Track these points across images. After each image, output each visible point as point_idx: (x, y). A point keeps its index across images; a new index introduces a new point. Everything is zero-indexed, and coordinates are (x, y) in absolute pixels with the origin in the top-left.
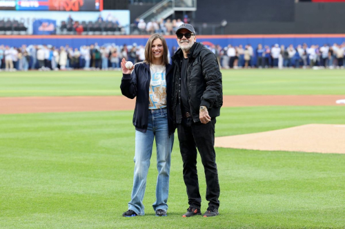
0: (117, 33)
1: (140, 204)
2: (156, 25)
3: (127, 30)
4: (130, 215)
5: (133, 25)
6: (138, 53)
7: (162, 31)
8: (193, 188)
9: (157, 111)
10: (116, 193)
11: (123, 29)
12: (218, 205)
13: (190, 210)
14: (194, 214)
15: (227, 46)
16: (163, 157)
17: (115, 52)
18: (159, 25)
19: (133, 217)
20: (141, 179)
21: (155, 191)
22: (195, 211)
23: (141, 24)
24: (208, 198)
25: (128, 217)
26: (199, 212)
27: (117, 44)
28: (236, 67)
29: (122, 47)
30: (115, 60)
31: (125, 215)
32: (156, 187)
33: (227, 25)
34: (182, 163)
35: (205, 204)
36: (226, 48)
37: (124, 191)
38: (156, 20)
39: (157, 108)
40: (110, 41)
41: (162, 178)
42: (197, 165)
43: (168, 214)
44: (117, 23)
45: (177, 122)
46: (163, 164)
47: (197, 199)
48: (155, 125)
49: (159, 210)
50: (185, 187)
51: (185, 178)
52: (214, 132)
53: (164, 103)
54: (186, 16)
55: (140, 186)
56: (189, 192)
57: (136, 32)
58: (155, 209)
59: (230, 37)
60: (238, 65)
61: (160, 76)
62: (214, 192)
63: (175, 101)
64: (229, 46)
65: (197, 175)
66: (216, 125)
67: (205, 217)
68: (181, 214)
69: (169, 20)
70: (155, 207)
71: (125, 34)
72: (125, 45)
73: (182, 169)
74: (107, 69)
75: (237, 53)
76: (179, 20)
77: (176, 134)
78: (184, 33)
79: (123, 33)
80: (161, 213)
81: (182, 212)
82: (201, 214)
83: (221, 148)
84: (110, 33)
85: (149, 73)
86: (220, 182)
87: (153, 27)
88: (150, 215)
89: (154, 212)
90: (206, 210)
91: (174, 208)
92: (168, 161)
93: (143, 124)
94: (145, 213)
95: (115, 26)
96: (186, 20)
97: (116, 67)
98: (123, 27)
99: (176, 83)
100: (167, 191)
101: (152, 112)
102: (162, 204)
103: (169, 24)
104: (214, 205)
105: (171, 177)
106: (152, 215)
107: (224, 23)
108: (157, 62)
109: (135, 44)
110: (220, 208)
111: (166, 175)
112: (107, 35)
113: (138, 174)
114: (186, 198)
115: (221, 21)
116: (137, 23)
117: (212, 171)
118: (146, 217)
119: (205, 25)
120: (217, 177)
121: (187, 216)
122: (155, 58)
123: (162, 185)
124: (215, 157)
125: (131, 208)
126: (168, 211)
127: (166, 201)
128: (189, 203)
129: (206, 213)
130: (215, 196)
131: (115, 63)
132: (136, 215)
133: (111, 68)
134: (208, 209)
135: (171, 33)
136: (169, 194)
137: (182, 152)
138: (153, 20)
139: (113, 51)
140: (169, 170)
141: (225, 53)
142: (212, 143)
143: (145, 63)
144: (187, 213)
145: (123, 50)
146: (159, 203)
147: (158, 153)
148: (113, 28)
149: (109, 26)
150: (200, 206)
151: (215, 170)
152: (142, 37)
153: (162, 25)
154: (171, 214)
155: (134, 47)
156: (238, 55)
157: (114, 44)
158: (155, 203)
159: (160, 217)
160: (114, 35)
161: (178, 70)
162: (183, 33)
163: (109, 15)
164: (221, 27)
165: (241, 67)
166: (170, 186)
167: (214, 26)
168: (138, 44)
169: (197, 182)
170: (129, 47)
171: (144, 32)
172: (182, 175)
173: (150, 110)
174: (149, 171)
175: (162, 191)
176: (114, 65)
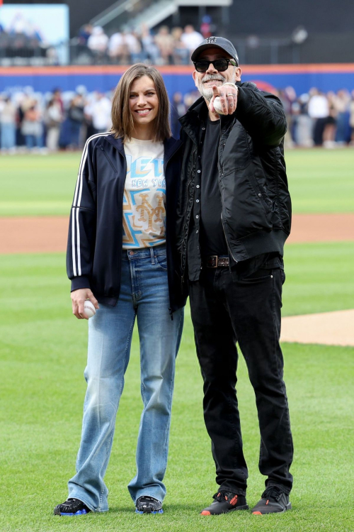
0: (37, 61)
1: (96, 484)
2: (131, 41)
3: (62, 54)
4: (73, 511)
5: (76, 41)
6: (89, 110)
7: (149, 57)
8: (228, 444)
9: (143, 255)
10: (39, 456)
11: (51, 52)
12: (289, 485)
13: (219, 497)
14: (230, 508)
15: (306, 90)
16: (157, 369)
17: (32, 108)
18: (140, 40)
19: (79, 516)
20: (102, 423)
21: (135, 452)
22: (233, 501)
23: (97, 39)
24: (263, 468)
25: (69, 517)
26: (242, 504)
27: (36, 89)
28: (329, 144)
29: (49, 96)
30: (31, 128)
31: (61, 510)
32: (136, 442)
33: (307, 41)
34: (201, 382)
35: (256, 482)
36: (304, 98)
37: (57, 453)
38: (133, 28)
39: (141, 246)
40: (21, 82)
41: (153, 419)
42: (238, 387)
43: (165, 508)
44: (37, 38)
45: (191, 278)
46: (157, 385)
47: (237, 471)
48: (137, 289)
49: (144, 499)
50: (207, 441)
51: (207, 418)
52: (280, 305)
53: (158, 233)
54: (205, 19)
55: (100, 438)
56: (217, 453)
57: (84, 59)
58: (134, 497)
59: (314, 69)
60: (336, 139)
61: (150, 166)
62: (280, 452)
63: (186, 226)
64: (313, 91)
65: (237, 412)
66: (284, 287)
67: (257, 514)
68: (198, 509)
69: (164, 30)
70: (134, 489)
71: (57, 65)
72: (55, 91)
73: (202, 395)
74: (14, 150)
75: (332, 108)
76: (189, 29)
77: (187, 310)
78: (212, 58)
79: (51, 61)
80: (148, 507)
81: (200, 502)
82: (247, 508)
83: (296, 344)
84: (19, 61)
85: (123, 159)
86: (294, 429)
87: (125, 46)
88: (122, 510)
89: (132, 503)
90: (260, 498)
91: (182, 494)
92: (168, 376)
93: (109, 284)
94: (110, 505)
95: (32, 45)
96: (206, 29)
97: (34, 144)
98: (52, 47)
99: (189, 182)
100: (165, 452)
101: (131, 256)
102: (151, 484)
103: (165, 40)
104: (279, 485)
105: (173, 417)
106: (128, 510)
107: (301, 36)
108: (144, 133)
109: (81, 89)
110: (294, 493)
111: (162, 412)
112: (13, 66)
113: (94, 410)
114: (209, 468)
115: (292, 30)
116: (87, 36)
117: (274, 401)
118: (113, 515)
119: (253, 41)
120: (286, 416)
121: (212, 513)
122: (137, 124)
123: (153, 437)
124: (281, 366)
125: (75, 493)
126: (166, 501)
127: (160, 477)
128: (219, 481)
129: (259, 505)
130: (283, 462)
131: (33, 137)
132: (88, 511)
133: (22, 149)
134: (264, 496)
135: (171, 59)
136: (169, 458)
137: (200, 354)
138: (126, 28)
139: (27, 104)
140: (169, 398)
141: (304, 109)
142: (275, 332)
143: (111, 136)
144: (212, 504)
145: (50, 104)
146: (145, 481)
147: (143, 357)
148: (28, 49)
149: (18, 44)
150: (245, 487)
151: (282, 397)
152: (99, 70)
153: (147, 40)
154: (175, 507)
155: (80, 95)
156: (335, 115)
157: (29, 89)
158: (133, 481)
159: (146, 517)
160: (29, 65)
161: (195, 150)
162: (207, 58)
163: (18, 17)
164: (293, 46)
165: (341, 144)
166: (170, 438)
167: (275, 43)
168: (90, 90)
169: (239, 429)
170: (67, 96)
171: (104, 57)
172: (201, 412)
173: (126, 251)
174: (122, 401)
175: (152, 452)
176: (29, 141)
